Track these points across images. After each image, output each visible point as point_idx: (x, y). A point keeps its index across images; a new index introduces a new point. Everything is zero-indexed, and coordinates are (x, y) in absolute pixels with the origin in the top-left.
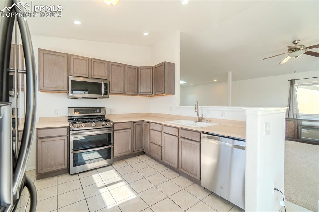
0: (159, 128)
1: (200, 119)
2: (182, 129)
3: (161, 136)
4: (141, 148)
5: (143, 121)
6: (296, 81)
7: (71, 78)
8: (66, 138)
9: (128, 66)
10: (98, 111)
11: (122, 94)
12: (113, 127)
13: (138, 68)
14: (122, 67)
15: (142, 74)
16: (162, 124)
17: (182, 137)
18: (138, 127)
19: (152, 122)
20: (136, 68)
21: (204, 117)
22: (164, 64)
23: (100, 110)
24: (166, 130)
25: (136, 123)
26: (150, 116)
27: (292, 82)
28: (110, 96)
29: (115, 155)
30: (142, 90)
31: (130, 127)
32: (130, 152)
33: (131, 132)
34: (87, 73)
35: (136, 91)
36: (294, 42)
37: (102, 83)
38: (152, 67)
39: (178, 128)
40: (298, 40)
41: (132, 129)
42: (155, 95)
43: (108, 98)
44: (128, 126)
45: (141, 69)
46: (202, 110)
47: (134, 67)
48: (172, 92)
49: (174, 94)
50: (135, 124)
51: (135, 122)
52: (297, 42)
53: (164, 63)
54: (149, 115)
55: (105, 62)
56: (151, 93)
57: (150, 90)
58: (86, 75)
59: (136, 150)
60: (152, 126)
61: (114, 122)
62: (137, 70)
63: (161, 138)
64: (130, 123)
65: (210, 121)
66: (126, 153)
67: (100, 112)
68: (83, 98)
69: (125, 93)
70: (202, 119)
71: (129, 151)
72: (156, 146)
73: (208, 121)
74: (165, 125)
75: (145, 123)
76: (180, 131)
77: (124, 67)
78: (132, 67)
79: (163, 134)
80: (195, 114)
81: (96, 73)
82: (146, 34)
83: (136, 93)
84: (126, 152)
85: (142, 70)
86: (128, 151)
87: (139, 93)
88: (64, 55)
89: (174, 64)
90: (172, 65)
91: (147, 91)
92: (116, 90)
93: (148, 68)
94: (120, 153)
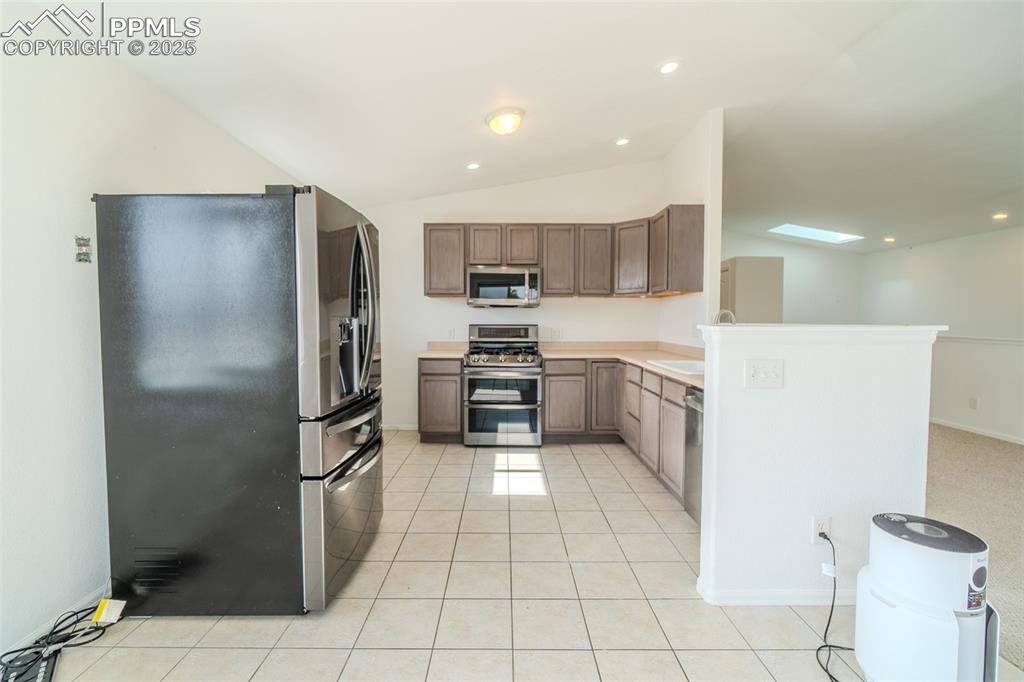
0: (637, 376)
2: (667, 378)
3: (639, 396)
4: (613, 425)
5: (618, 361)
7: (471, 270)
8: (458, 379)
9: (587, 228)
10: (522, 333)
11: (572, 294)
12: (543, 367)
13: (613, 226)
14: (572, 232)
16: (642, 368)
17: (667, 400)
18: (604, 375)
19: (630, 364)
22: (669, 211)
23: (526, 330)
24: (646, 380)
26: (657, 350)
28: (544, 300)
30: (625, 283)
31: (583, 371)
32: (583, 428)
33: (584, 381)
34: (499, 257)
35: (608, 286)
37: (524, 275)
38: (648, 221)
39: (661, 377)
41: (589, 376)
43: (539, 305)
44: (579, 368)
45: (620, 230)
47: (604, 227)
48: (693, 285)
49: (702, 290)
50: (595, 366)
51: (595, 361)
53: (669, 209)
55: (533, 227)
56: (645, 290)
57: (640, 280)
58: (496, 259)
59: (599, 428)
60: (630, 374)
61: (545, 357)
62: (611, 233)
63: (639, 402)
64: (584, 362)
66: (573, 430)
67: (526, 336)
68: (492, 306)
69: (580, 294)
71: (580, 426)
72: (634, 422)
74: (648, 371)
75: (621, 366)
76: (664, 382)
77: (575, 231)
78: (598, 227)
79: (643, 392)
81: (515, 254)
82: (622, 142)
83: (610, 292)
84: (573, 426)
85: (623, 232)
86: (576, 425)
87: (616, 290)
88: (458, 227)
89: (703, 206)
90: (698, 211)
91: (636, 285)
92: (558, 285)
93: (637, 224)
94: (559, 427)
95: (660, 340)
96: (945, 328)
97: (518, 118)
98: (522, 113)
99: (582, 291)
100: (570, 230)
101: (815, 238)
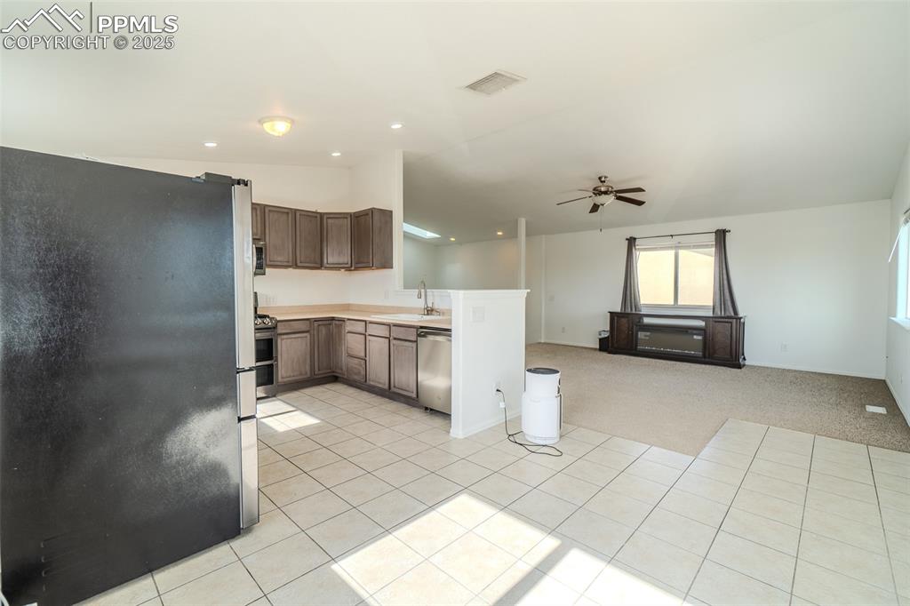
0: (360, 328)
1: (430, 311)
2: (395, 325)
3: (363, 342)
4: (331, 367)
5: (333, 319)
6: (637, 242)
11: (290, 267)
12: (275, 328)
13: (322, 215)
14: (290, 215)
15: (329, 228)
16: (365, 321)
17: (395, 339)
18: (323, 331)
19: (349, 320)
20: (318, 216)
21: (436, 307)
22: (371, 212)
24: (372, 330)
25: (320, 323)
27: (631, 242)
28: (268, 270)
29: (280, 379)
30: (331, 258)
31: (308, 329)
32: (309, 375)
33: (309, 337)
35: (319, 261)
36: (600, 178)
38: (350, 214)
39: (389, 325)
40: (605, 177)
41: (312, 332)
42: (356, 269)
43: (264, 274)
44: (303, 326)
45: (328, 218)
46: (433, 295)
47: (314, 214)
48: (387, 264)
49: (392, 268)
50: (316, 324)
51: (316, 320)
52: (603, 179)
53: (372, 210)
54: (347, 307)
56: (349, 265)
57: (346, 259)
59: (320, 372)
60: (349, 327)
61: (278, 319)
62: (320, 220)
63: (363, 346)
64: (308, 322)
65: (443, 314)
66: (301, 377)
69: (296, 266)
70: (432, 310)
71: (306, 373)
72: (356, 361)
73: (439, 313)
74: (371, 323)
75: (337, 322)
76: (393, 328)
77: (293, 214)
78: (310, 214)
79: (368, 338)
80: (421, 304)
82: (336, 154)
83: (319, 265)
84: (301, 374)
85: (330, 221)
86: (304, 373)
87: (325, 264)
89: (391, 212)
90: (387, 215)
91: (341, 261)
92: (279, 259)
93: (342, 216)
94: (290, 377)
95: (351, 302)
96: (529, 291)
97: (289, 125)
98: (293, 122)
99: (299, 264)
100: (288, 213)
101: (420, 235)
